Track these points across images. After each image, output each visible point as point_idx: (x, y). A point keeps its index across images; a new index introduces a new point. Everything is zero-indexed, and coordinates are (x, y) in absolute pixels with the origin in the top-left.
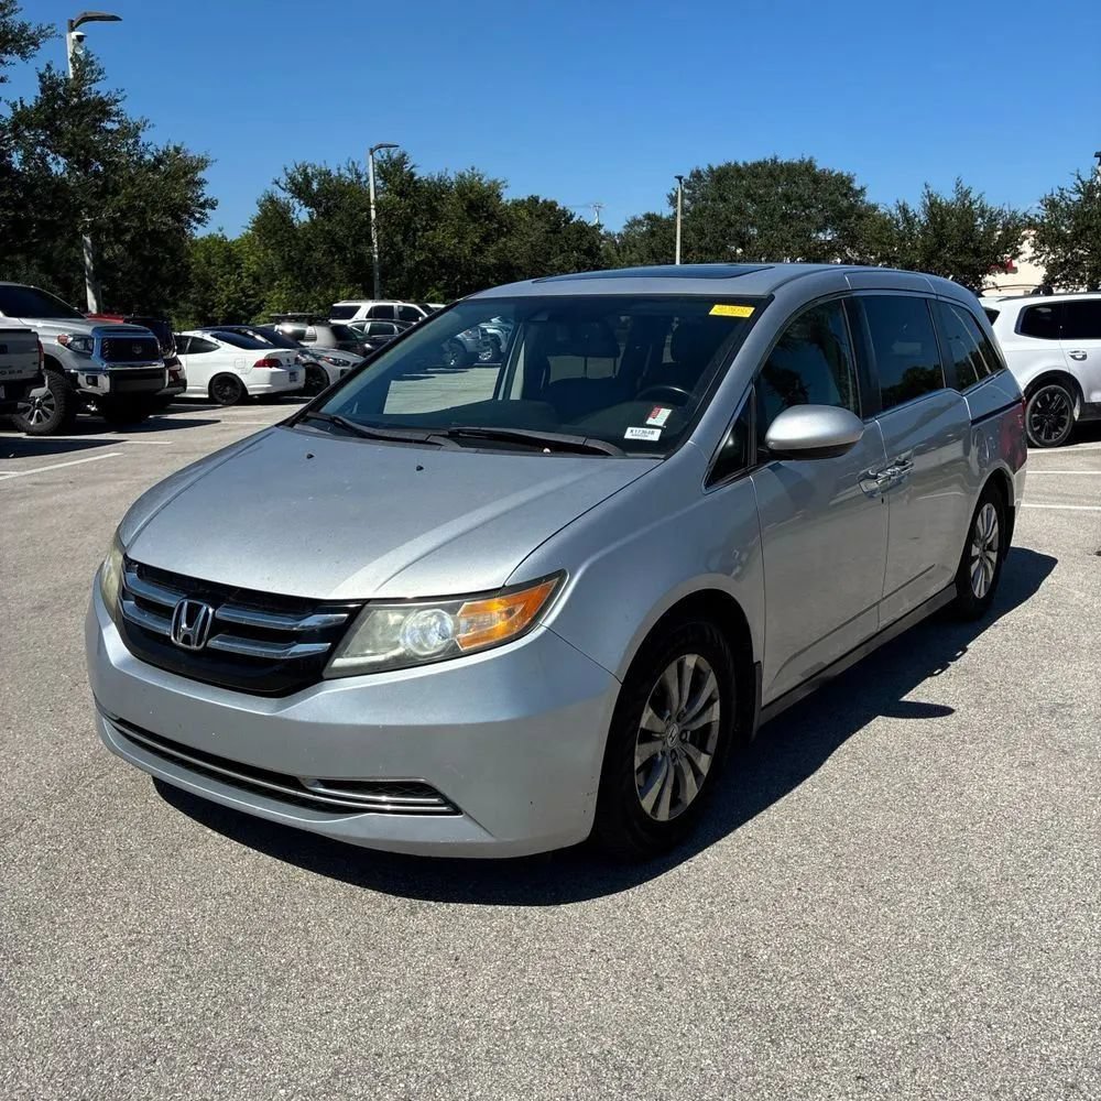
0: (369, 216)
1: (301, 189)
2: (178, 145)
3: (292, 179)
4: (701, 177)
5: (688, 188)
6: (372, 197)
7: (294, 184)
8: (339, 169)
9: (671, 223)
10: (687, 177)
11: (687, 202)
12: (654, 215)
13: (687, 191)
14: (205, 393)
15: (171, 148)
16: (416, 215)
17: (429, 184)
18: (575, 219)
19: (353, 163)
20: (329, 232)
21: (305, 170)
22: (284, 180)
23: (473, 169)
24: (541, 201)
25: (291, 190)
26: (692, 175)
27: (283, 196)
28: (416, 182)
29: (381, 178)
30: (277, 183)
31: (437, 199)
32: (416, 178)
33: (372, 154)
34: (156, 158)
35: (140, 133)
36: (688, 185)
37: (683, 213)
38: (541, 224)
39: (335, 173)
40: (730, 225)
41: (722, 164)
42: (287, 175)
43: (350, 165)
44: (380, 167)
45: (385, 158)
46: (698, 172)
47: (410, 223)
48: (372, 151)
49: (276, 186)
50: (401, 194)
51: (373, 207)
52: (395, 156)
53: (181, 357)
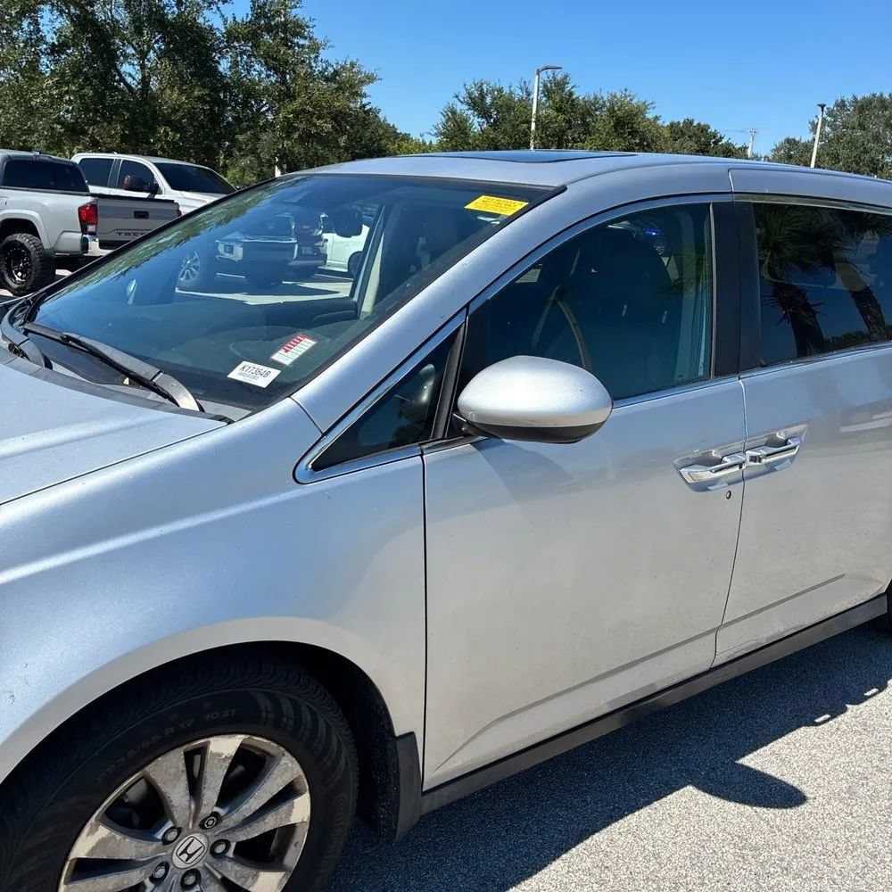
0: (529, 128)
1: (477, 104)
2: (355, 61)
3: (470, 94)
4: (845, 106)
5: (830, 116)
6: (534, 112)
7: (470, 98)
8: (510, 87)
9: (808, 148)
10: (831, 105)
11: (828, 129)
12: (794, 140)
13: (829, 119)
14: (344, 267)
15: (348, 63)
16: (570, 128)
17: (585, 102)
18: (724, 141)
19: (525, 82)
20: (492, 139)
21: (481, 86)
22: (463, 94)
23: (626, 90)
24: (695, 124)
25: (468, 104)
26: (837, 105)
27: (461, 108)
28: (573, 100)
29: (545, 96)
30: (457, 97)
31: (590, 115)
32: (574, 97)
33: (538, 74)
34: (335, 71)
35: (320, 51)
36: (830, 114)
37: (821, 140)
38: (691, 143)
39: (506, 91)
40: (866, 151)
41: (867, 95)
42: (466, 90)
43: (522, 84)
44: (545, 86)
45: (551, 78)
46: (843, 101)
47: (563, 135)
48: (538, 72)
49: (455, 99)
50: (559, 110)
51: (533, 120)
52: (559, 77)
53: (325, 236)
